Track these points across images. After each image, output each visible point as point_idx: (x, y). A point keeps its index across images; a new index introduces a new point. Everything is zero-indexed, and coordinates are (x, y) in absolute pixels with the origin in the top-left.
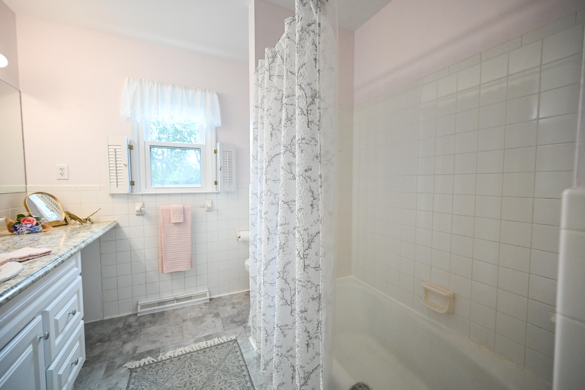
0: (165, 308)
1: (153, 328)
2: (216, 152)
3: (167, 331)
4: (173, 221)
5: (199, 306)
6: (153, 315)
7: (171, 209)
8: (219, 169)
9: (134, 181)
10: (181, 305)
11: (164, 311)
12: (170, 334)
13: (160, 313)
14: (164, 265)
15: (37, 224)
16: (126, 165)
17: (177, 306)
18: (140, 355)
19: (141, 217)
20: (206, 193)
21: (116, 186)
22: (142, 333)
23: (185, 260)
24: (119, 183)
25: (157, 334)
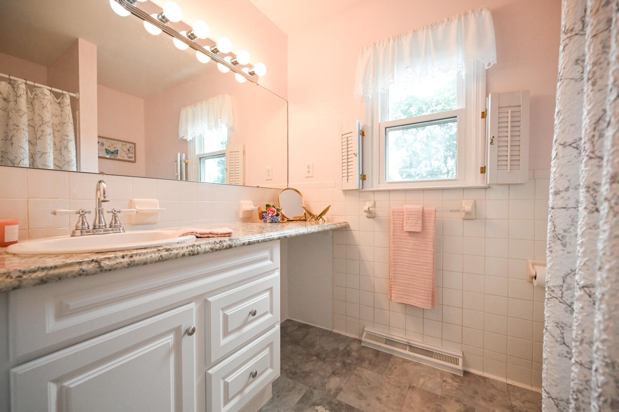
0: (395, 351)
1: (369, 372)
2: (484, 115)
3: (382, 390)
4: (407, 228)
5: (442, 374)
6: (377, 353)
7: (404, 212)
8: (489, 141)
9: (366, 174)
10: (414, 357)
11: (392, 355)
12: (383, 397)
13: (387, 355)
14: (393, 290)
15: (277, 215)
16: (356, 155)
17: (409, 355)
18: (338, 406)
19: (372, 220)
20: (464, 189)
21: (346, 180)
22: (355, 372)
23: (421, 291)
24: (350, 177)
25: (370, 386)
